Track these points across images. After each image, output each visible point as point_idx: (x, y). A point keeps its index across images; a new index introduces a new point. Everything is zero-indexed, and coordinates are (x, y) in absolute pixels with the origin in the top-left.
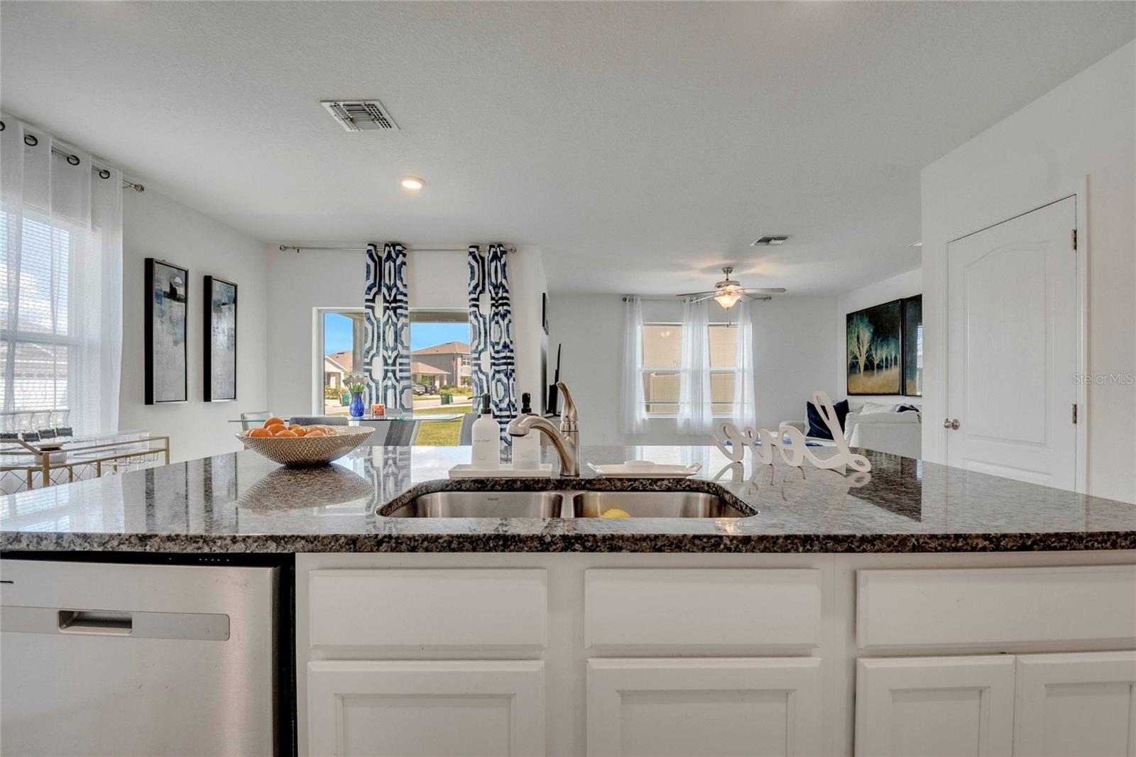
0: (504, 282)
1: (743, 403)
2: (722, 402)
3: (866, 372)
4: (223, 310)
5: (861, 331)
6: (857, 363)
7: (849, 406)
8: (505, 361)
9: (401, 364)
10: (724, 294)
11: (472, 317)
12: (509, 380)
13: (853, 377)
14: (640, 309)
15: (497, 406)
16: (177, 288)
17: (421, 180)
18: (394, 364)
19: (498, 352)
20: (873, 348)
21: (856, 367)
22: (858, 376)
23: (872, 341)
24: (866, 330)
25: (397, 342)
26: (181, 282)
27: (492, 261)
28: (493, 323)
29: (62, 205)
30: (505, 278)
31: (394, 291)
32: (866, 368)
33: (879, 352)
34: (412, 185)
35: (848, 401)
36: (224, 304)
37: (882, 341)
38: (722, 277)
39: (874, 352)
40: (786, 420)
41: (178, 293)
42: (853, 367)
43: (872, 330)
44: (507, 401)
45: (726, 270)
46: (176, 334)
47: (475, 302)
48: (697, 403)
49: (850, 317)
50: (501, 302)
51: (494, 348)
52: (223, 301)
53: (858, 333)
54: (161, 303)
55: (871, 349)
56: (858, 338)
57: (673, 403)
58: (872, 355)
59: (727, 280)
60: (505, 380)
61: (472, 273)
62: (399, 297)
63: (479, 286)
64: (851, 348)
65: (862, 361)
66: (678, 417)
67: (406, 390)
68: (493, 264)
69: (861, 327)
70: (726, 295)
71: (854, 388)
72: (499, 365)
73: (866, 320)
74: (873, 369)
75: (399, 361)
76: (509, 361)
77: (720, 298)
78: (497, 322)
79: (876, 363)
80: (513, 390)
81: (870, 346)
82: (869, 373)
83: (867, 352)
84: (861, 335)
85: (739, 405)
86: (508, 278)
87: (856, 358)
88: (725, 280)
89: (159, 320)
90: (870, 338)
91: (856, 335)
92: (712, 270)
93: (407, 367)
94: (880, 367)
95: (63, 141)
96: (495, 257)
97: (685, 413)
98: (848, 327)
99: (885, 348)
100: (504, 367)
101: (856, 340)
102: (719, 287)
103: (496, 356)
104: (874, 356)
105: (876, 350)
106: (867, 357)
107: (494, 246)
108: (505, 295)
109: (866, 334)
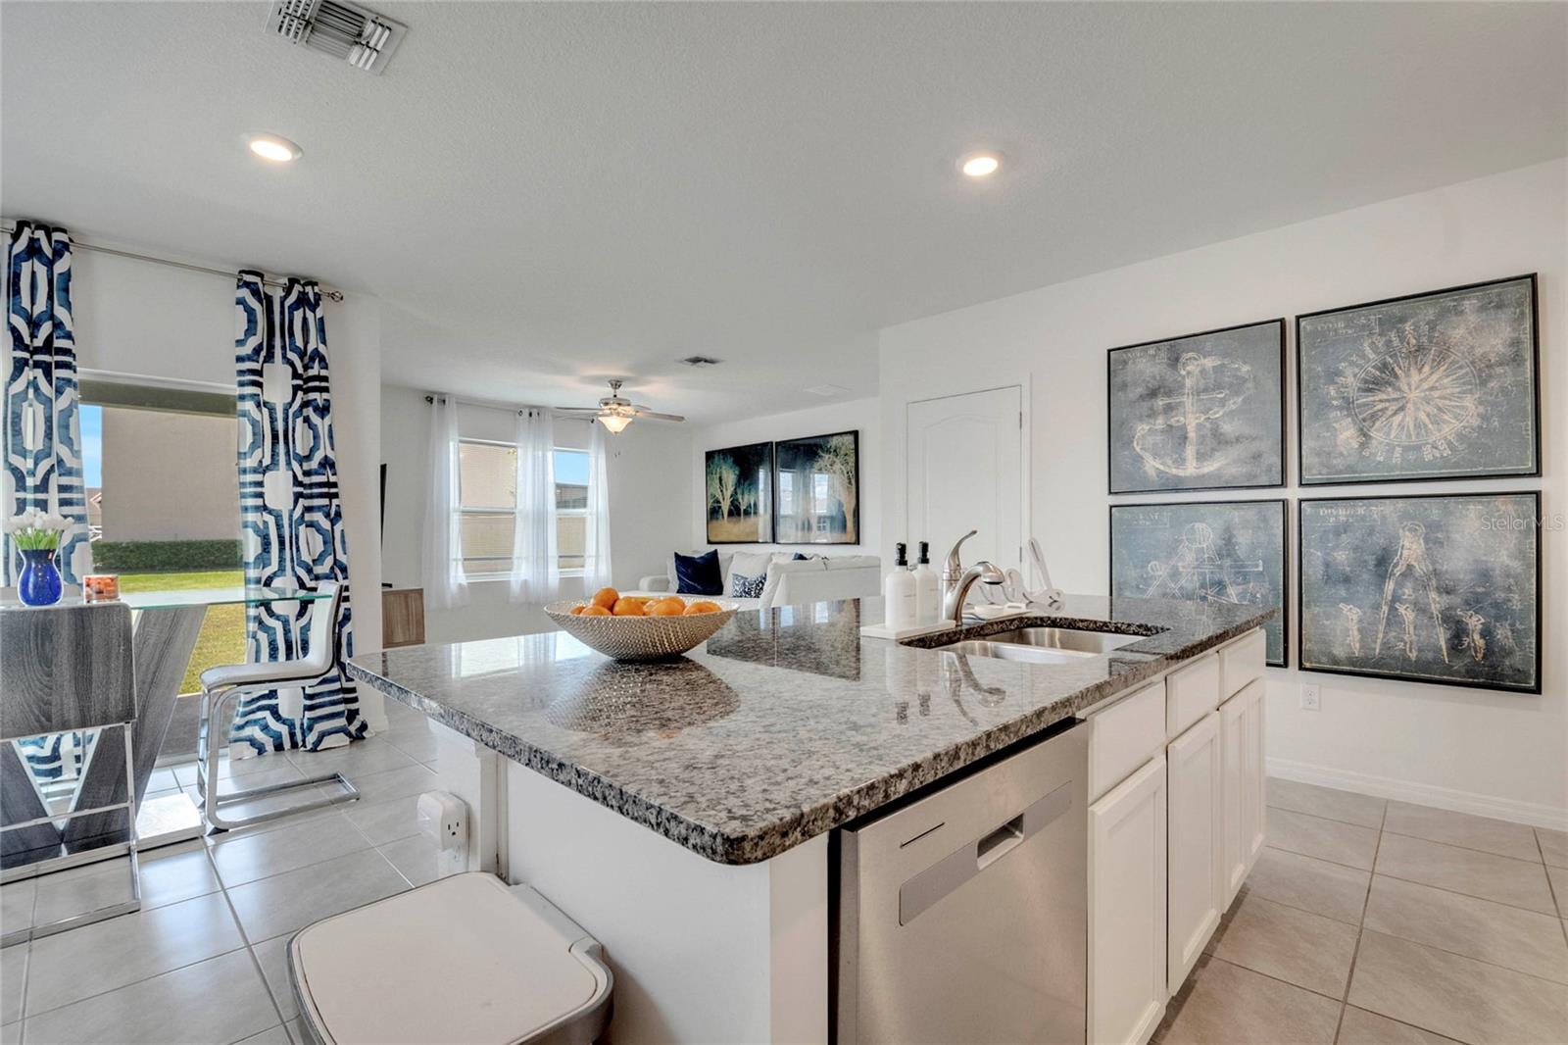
0: (322, 348)
1: (597, 556)
2: (570, 556)
3: (731, 519)
5: (724, 472)
6: (720, 507)
7: (719, 556)
8: (325, 490)
9: (62, 489)
10: (611, 414)
11: (249, 406)
12: (333, 526)
13: (714, 523)
14: (453, 418)
15: (309, 571)
17: (296, 148)
18: (43, 487)
19: (307, 473)
20: (739, 491)
21: (718, 512)
22: (720, 522)
23: (739, 483)
24: (731, 471)
25: (51, 439)
27: (294, 307)
28: (300, 420)
30: (324, 342)
31: (46, 329)
32: (731, 514)
33: (746, 497)
34: (271, 151)
35: (719, 551)
37: (749, 485)
38: (608, 391)
39: (740, 497)
40: (648, 575)
42: (714, 513)
43: (737, 472)
44: (329, 561)
45: (614, 383)
47: (255, 378)
48: (541, 559)
49: (710, 456)
50: (312, 385)
51: (301, 465)
53: (721, 473)
55: (736, 493)
56: (721, 479)
57: (504, 559)
58: (737, 500)
59: (615, 396)
60: (326, 524)
61: (249, 321)
62: (58, 343)
63: (262, 349)
64: (711, 491)
65: (726, 506)
66: (512, 579)
67: (78, 545)
68: (298, 315)
69: (724, 467)
70: (615, 416)
71: (716, 536)
72: (311, 497)
73: (730, 461)
74: (739, 514)
75: (55, 480)
76: (330, 490)
77: (607, 418)
78: (307, 420)
79: (743, 508)
80: (343, 542)
81: (735, 489)
82: (734, 519)
83: (732, 496)
84: (724, 476)
85: (594, 559)
86: (328, 343)
87: (719, 502)
88: (612, 396)
90: (735, 481)
91: (718, 476)
92: (597, 380)
93: (80, 496)
94: (747, 513)
96: (302, 301)
97: (521, 573)
98: (708, 466)
99: (753, 493)
100: (325, 501)
101: (718, 481)
102: (606, 404)
103: (307, 480)
104: (740, 500)
105: (743, 494)
106: (732, 502)
107: (298, 282)
108: (323, 373)
109: (730, 476)
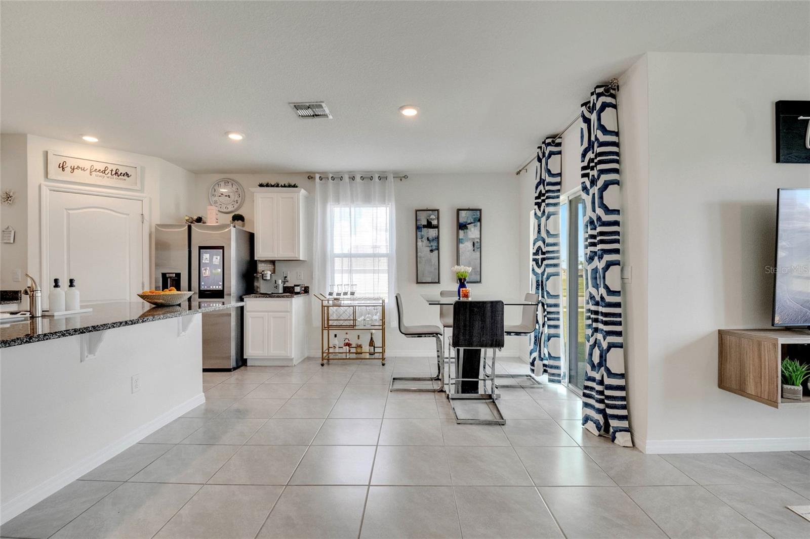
4: (469, 228)
16: (432, 221)
26: (435, 217)
29: (368, 199)
36: (469, 224)
41: (433, 223)
46: (432, 246)
52: (469, 222)
54: (421, 231)
89: (420, 240)
95: (368, 172)
